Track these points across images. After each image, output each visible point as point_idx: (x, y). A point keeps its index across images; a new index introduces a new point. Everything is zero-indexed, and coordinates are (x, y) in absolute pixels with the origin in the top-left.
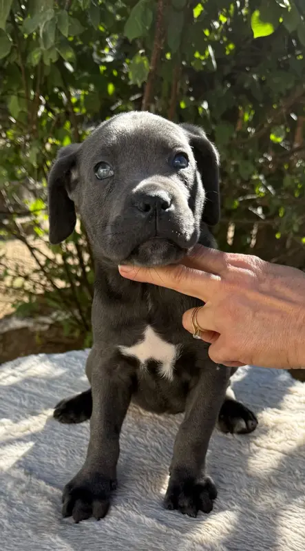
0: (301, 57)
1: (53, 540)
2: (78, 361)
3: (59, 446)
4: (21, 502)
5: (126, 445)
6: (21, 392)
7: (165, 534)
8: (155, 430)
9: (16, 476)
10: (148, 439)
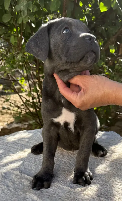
0: (120, 21)
1: (30, 195)
2: (39, 132)
3: (32, 163)
4: (18, 182)
5: (58, 162)
6: (17, 144)
7: (73, 192)
8: (69, 156)
9: (16, 173)
10: (66, 159)
